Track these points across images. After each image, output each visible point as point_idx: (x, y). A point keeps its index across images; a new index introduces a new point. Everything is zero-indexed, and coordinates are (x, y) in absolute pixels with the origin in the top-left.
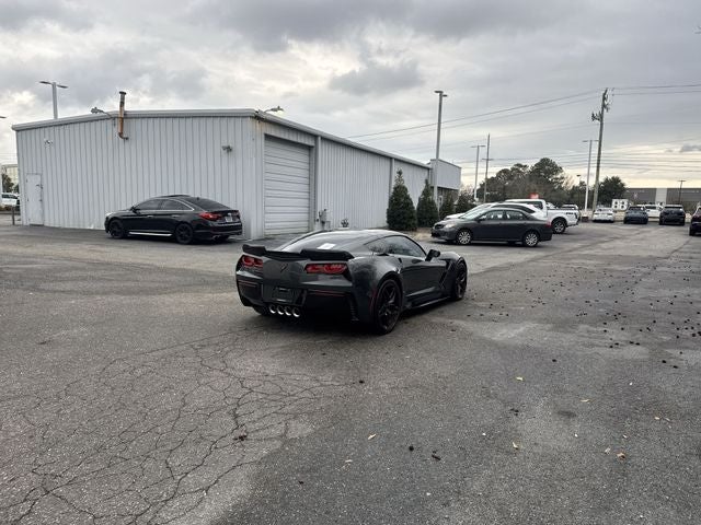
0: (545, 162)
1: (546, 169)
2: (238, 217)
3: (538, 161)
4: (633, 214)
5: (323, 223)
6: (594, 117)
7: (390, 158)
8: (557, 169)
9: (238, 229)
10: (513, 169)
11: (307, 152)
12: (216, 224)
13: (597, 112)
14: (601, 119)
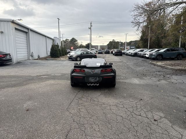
0: (73, 39)
1: (73, 41)
2: (10, 56)
3: (72, 38)
4: (100, 52)
5: (32, 56)
6: (89, 29)
7: (45, 36)
8: (76, 41)
9: (10, 60)
10: (65, 40)
11: (26, 34)
12: (4, 59)
13: (90, 27)
14: (91, 29)
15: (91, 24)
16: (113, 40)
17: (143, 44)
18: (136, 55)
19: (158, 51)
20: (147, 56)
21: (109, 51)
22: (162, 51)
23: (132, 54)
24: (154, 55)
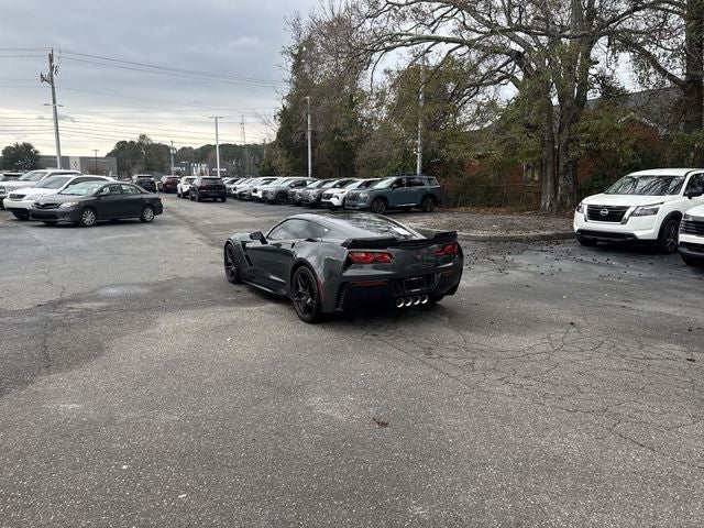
6: (43, 79)
13: (46, 73)
14: (52, 82)
15: (51, 60)
16: (143, 137)
17: (291, 161)
18: (282, 198)
19: (367, 184)
20: (335, 201)
21: (153, 183)
22: (383, 185)
23: (270, 197)
24: (365, 200)
